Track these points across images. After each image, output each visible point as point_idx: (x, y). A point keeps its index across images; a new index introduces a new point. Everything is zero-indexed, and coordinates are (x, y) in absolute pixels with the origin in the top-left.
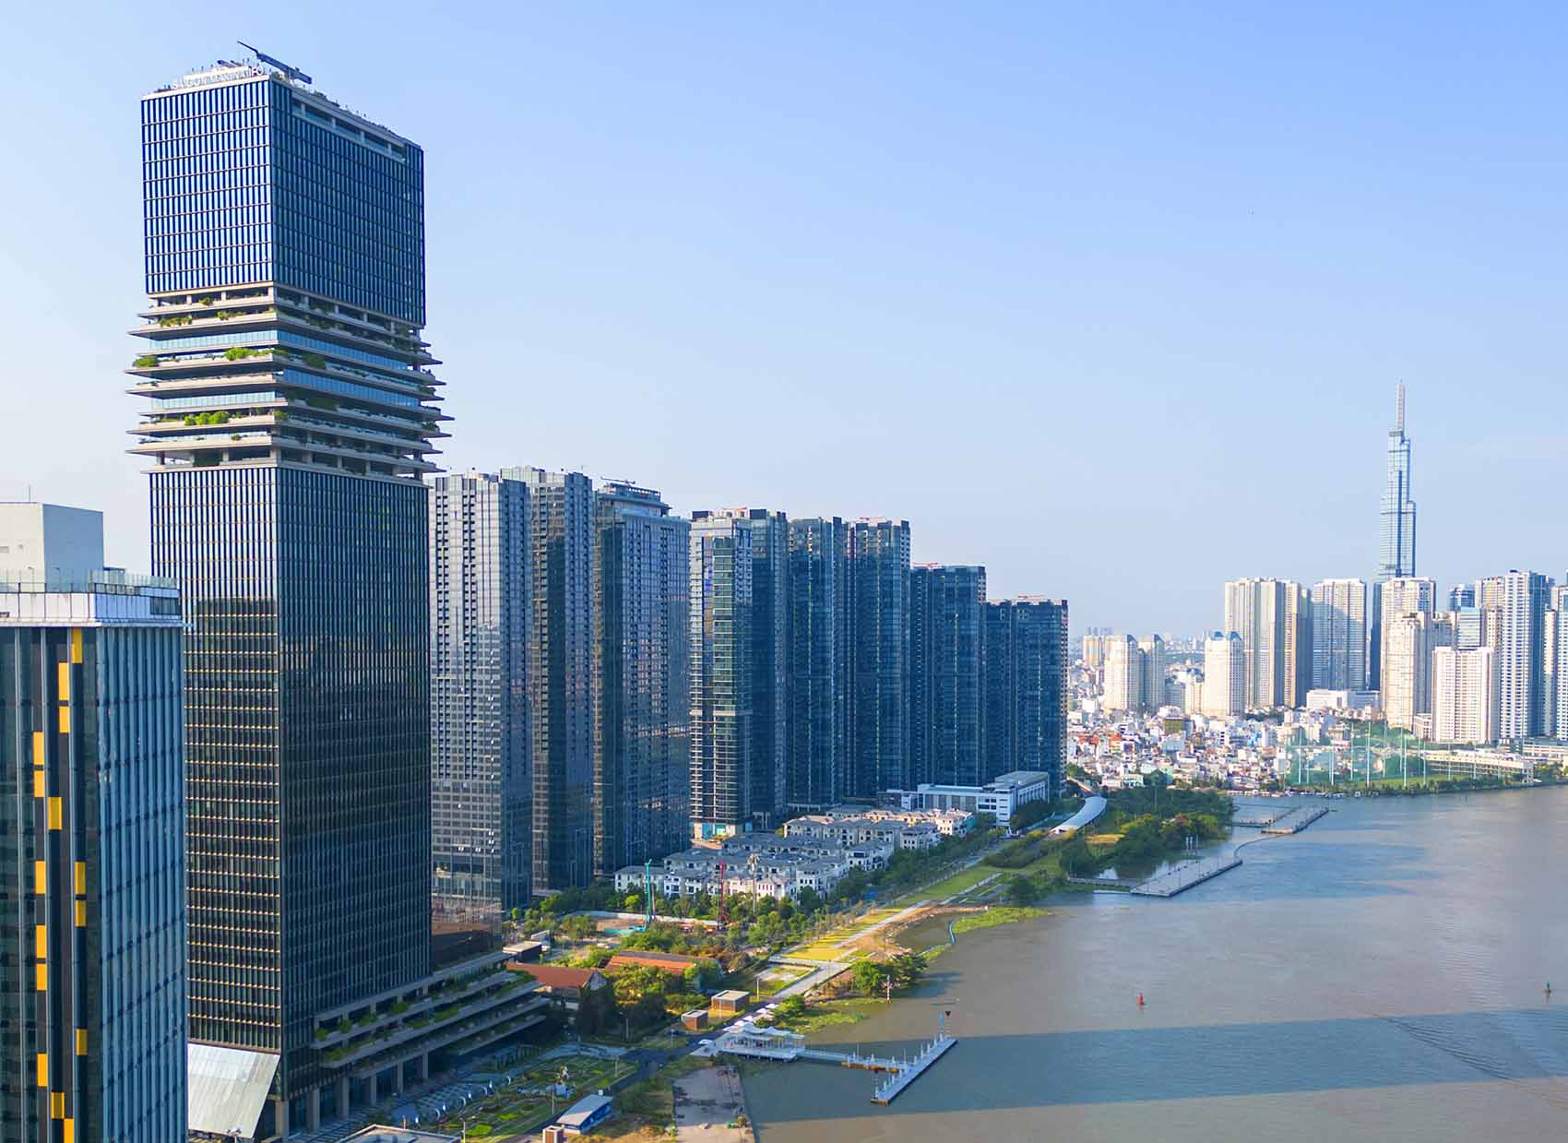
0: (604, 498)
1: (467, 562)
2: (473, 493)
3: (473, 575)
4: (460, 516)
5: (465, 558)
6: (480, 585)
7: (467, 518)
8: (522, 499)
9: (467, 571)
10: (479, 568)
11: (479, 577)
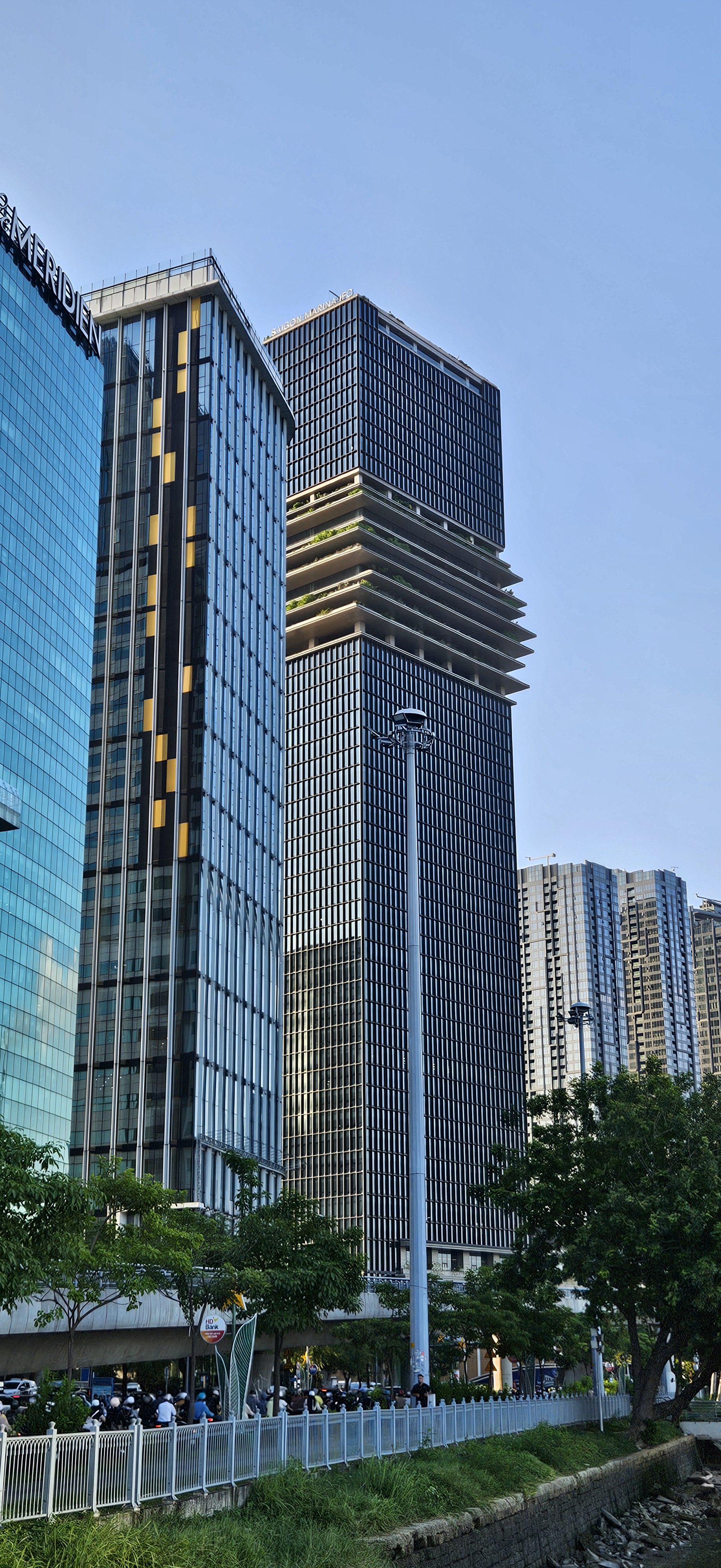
0: (700, 915)
1: (551, 956)
2: (554, 879)
3: (558, 969)
4: (541, 906)
5: (548, 951)
6: (566, 979)
7: (549, 908)
8: (608, 887)
9: (552, 965)
10: (564, 960)
11: (564, 970)
